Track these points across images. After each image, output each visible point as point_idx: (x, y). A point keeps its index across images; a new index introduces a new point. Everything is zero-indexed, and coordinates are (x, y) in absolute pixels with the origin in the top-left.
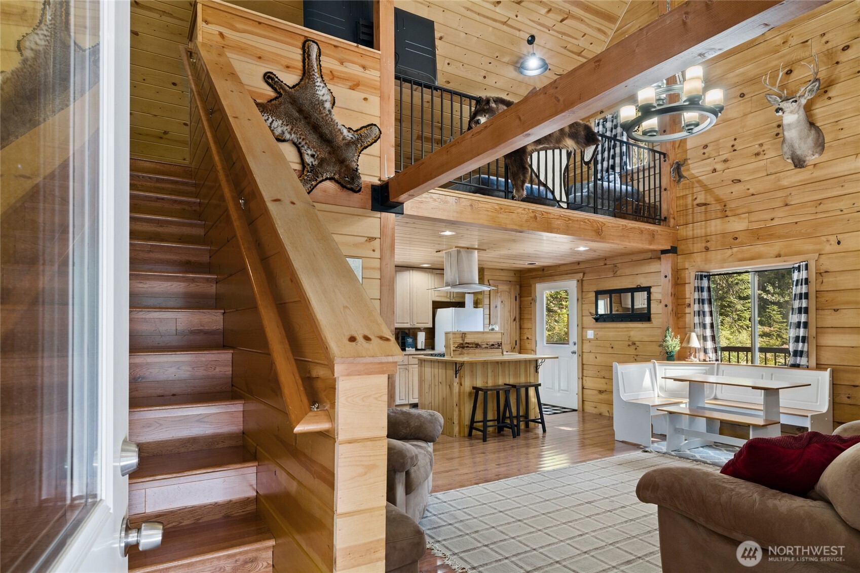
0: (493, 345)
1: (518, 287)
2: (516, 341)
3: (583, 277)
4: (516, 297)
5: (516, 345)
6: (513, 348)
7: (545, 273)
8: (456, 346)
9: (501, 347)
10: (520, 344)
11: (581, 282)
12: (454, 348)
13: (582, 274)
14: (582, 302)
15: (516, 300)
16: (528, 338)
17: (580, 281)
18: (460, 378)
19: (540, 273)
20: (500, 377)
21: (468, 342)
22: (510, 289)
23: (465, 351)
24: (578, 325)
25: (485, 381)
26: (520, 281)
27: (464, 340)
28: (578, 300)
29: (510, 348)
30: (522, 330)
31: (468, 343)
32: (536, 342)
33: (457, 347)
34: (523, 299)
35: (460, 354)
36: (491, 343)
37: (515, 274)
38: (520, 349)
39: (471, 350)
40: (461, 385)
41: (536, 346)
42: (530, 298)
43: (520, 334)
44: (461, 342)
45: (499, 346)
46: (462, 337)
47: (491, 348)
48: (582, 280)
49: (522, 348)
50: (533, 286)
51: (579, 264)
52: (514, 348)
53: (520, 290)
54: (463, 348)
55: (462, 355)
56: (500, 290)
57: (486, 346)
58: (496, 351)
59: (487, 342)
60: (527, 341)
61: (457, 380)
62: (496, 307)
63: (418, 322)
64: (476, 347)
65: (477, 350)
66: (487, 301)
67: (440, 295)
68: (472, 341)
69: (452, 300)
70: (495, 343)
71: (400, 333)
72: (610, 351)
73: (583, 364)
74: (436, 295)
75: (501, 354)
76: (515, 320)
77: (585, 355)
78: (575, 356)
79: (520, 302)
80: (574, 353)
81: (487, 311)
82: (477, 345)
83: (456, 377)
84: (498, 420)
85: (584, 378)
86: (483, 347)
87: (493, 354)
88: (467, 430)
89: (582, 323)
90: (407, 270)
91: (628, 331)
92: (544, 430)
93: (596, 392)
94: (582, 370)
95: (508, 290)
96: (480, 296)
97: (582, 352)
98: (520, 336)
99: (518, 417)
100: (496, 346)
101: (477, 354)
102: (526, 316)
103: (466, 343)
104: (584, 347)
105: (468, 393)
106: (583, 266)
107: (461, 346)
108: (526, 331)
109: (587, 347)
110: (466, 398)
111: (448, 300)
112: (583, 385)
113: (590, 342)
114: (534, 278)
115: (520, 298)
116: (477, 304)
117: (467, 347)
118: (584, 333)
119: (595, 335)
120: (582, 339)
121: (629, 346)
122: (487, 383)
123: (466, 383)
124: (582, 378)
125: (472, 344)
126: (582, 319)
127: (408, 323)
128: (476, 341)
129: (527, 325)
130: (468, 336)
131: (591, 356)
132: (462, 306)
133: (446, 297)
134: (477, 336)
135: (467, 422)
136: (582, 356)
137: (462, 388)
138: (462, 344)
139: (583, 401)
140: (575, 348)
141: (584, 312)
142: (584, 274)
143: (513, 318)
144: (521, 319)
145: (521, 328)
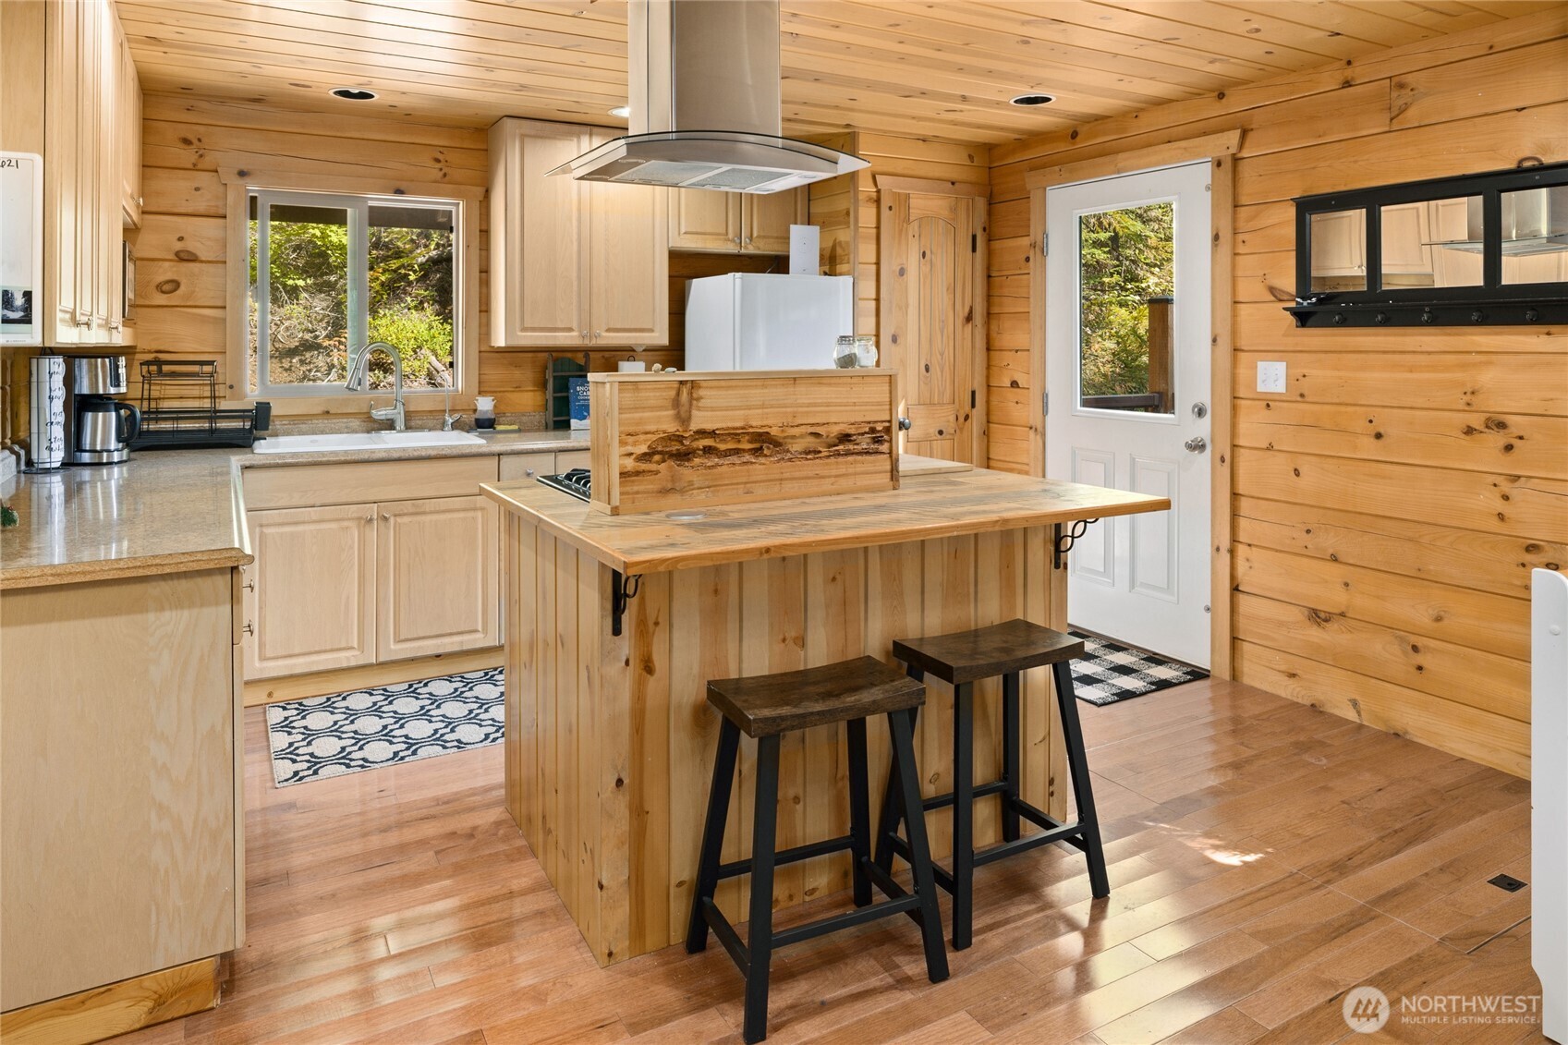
0: (845, 438)
1: (981, 203)
2: (973, 393)
3: (1241, 146)
4: (974, 238)
5: (973, 405)
6: (961, 419)
7: (1081, 144)
8: (643, 449)
9: (885, 447)
10: (988, 402)
11: (1230, 167)
12: (630, 464)
13: (1237, 133)
14: (1234, 245)
15: (974, 250)
16: (1014, 384)
17: (1227, 165)
18: (643, 631)
19: (1063, 147)
21: (709, 426)
22: (954, 210)
23: (687, 473)
24: (1214, 340)
25: (792, 634)
26: (990, 184)
27: (684, 420)
28: (1216, 237)
29: (952, 418)
30: (992, 353)
31: (712, 434)
32: (1045, 397)
33: (645, 457)
34: (996, 245)
35: (665, 492)
36: (835, 430)
37: (971, 157)
38: (988, 422)
39: (726, 468)
40: (648, 668)
41: (1045, 411)
42: (1025, 241)
43: (989, 367)
44: (672, 427)
45: (877, 441)
46: (676, 403)
47: (838, 454)
48: (1236, 160)
49: (993, 418)
50: (1035, 196)
51: (1221, 96)
52: (967, 418)
53: (990, 213)
54: (684, 456)
55: (673, 499)
56: (914, 213)
57: (810, 442)
58: (860, 468)
59: (813, 425)
60: (1012, 394)
61: (625, 645)
62: (902, 272)
63: (611, 326)
64: (757, 452)
65: (763, 467)
66: (866, 252)
67: (699, 230)
68: (733, 420)
69: (746, 248)
70: (857, 429)
71: (550, 366)
72: (1369, 448)
73: (1235, 495)
74: (683, 230)
75: (886, 478)
76: (969, 318)
77: (1245, 459)
78: (1204, 460)
79: (990, 254)
80: (1198, 446)
81: (868, 289)
82: (764, 443)
83: (617, 631)
84: (857, 839)
85: (1242, 551)
86: (797, 447)
87: (844, 483)
88: (680, 910)
89: (1234, 333)
90: (569, 135)
91: (1463, 367)
92: (1100, 890)
93: (1296, 615)
94: (1235, 515)
95: (945, 213)
96: (843, 235)
97: (1234, 446)
98: (988, 377)
99: (959, 800)
100: (865, 443)
101: (760, 490)
102: (1009, 306)
103: (702, 433)
104: (1244, 426)
105: (686, 714)
106: (1236, 103)
107: (675, 447)
108: (1007, 357)
109: (1253, 428)
110: (680, 740)
111: (730, 248)
112: (1233, 577)
113: (1268, 405)
114: (1038, 166)
115: (989, 240)
116: (831, 262)
117: (708, 451)
118: (1243, 372)
119: (1293, 380)
120: (1234, 396)
121: (1469, 431)
122: (801, 641)
123: (679, 658)
124: (1232, 552)
125: (734, 435)
126: (1234, 315)
127: (570, 330)
128: (757, 421)
129: (1011, 336)
130: (708, 396)
131: (1279, 464)
132: (779, 264)
133: (722, 237)
134: (757, 395)
135: (682, 863)
136: (1230, 459)
137: (653, 683)
138: (680, 439)
139: (1235, 640)
140: (1200, 430)
141: (1241, 286)
142: (1245, 133)
143: (963, 312)
144: (990, 316)
145: (989, 348)
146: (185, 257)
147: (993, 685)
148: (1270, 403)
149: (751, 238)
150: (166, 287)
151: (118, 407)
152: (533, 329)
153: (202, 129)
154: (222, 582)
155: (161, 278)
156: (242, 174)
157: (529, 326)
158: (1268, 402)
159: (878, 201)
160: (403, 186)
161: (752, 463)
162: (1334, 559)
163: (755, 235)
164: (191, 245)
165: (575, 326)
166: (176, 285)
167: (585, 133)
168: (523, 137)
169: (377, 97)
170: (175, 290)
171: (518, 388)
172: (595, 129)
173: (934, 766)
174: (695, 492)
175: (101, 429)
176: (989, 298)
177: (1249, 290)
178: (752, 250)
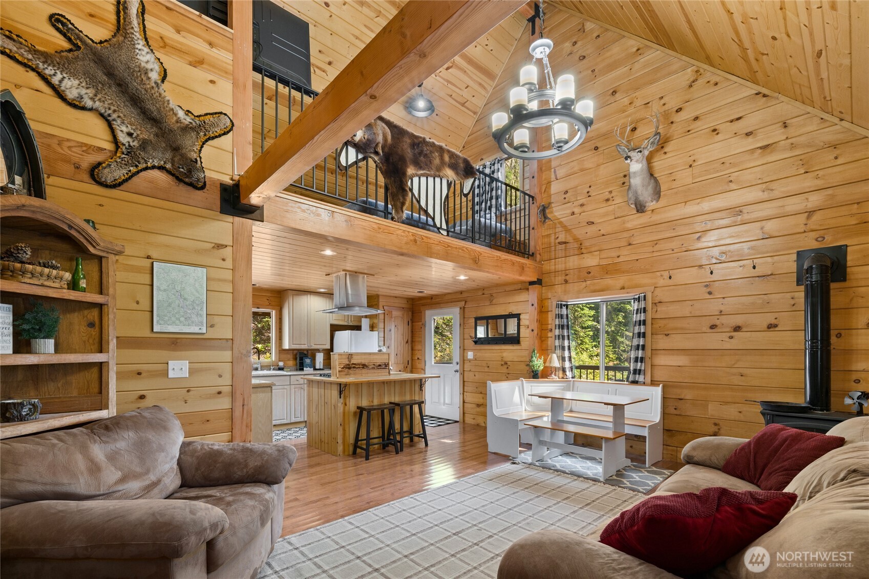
0: (380, 365)
1: (410, 313)
2: (408, 361)
3: (465, 305)
4: (408, 322)
5: (408, 364)
6: (405, 368)
7: (433, 301)
10: (412, 363)
11: (463, 309)
12: (340, 369)
13: (464, 302)
14: (464, 327)
15: (408, 325)
16: (418, 359)
17: (462, 308)
18: (345, 398)
19: (429, 301)
22: (403, 315)
23: (351, 371)
24: (460, 347)
25: (371, 400)
26: (412, 308)
27: (350, 361)
28: (460, 325)
29: (403, 367)
30: (413, 351)
31: (355, 364)
32: (425, 361)
33: (343, 368)
34: (414, 324)
35: (346, 375)
36: (378, 364)
37: (407, 302)
38: (412, 369)
39: (358, 371)
40: (346, 405)
41: (425, 365)
42: (421, 323)
43: (412, 354)
44: (348, 363)
45: (386, 366)
46: (348, 358)
47: (378, 368)
48: (464, 308)
49: (413, 367)
50: (423, 312)
51: (461, 293)
52: (407, 367)
53: (412, 316)
54: (350, 368)
55: (348, 376)
56: (393, 316)
57: (373, 366)
58: (383, 371)
59: (374, 363)
60: (417, 361)
61: (342, 400)
62: (390, 330)
63: (315, 343)
64: (363, 368)
65: (364, 371)
66: (381, 325)
67: (338, 319)
68: (359, 361)
70: (382, 363)
71: (298, 354)
72: (486, 370)
73: (464, 382)
75: (387, 374)
76: (407, 342)
77: (466, 373)
78: (458, 374)
79: (412, 326)
80: (456, 371)
81: (382, 335)
82: (364, 366)
83: (340, 398)
84: (383, 437)
85: (465, 393)
86: (370, 367)
87: (380, 374)
88: (351, 449)
89: (464, 346)
90: (304, 294)
91: (501, 352)
92: (427, 445)
93: (474, 406)
94: (464, 386)
95: (401, 315)
96: (376, 321)
97: (464, 371)
98: (412, 357)
99: (401, 433)
100: (383, 367)
101: (364, 375)
102: (417, 339)
103: (353, 364)
104: (465, 366)
105: (352, 414)
106: (464, 295)
107: (348, 366)
108: (417, 352)
109: (467, 367)
110: (351, 418)
112: (463, 399)
113: (470, 361)
114: (424, 305)
115: (412, 322)
116: (372, 328)
117: (354, 367)
118: (466, 354)
119: (474, 356)
120: (463, 359)
121: (502, 365)
122: (373, 402)
123: (351, 403)
124: (463, 394)
125: (359, 364)
126: (464, 342)
127: (305, 344)
128: (363, 362)
129: (418, 347)
130: (354, 357)
131: (471, 374)
132: (359, 328)
133: (346, 322)
134: (363, 357)
135: (352, 440)
136: (463, 374)
137: (347, 408)
138: (349, 365)
139: (464, 413)
140: (458, 367)
141: (465, 336)
142: (466, 302)
143: (405, 341)
144: (412, 341)
145: (412, 349)
147: (408, 408)
149: (354, 322)
154: (270, 389)
157: (295, 343)
159: (384, 313)
160: (259, 306)
161: (362, 370)
162: (481, 393)
163: (352, 320)
167: (309, 294)
168: (293, 295)
171: (289, 360)
172: (312, 293)
173: (397, 426)
174: (352, 375)
176: (412, 337)
177: (467, 336)
178: (351, 324)
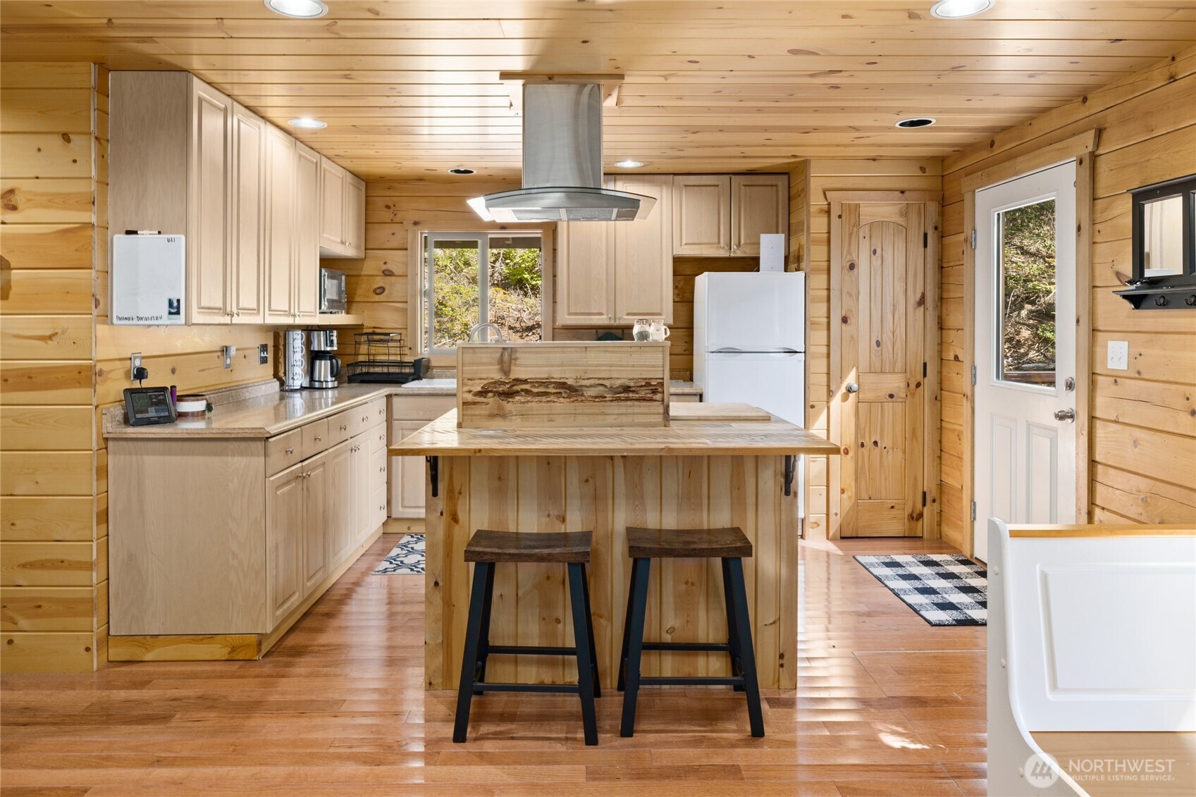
0: (627, 389)
1: (933, 208)
2: (925, 365)
3: (1098, 143)
4: (925, 235)
5: (925, 375)
6: (913, 386)
7: (997, 151)
8: (479, 389)
9: (658, 396)
10: (940, 372)
11: (1091, 164)
12: (470, 397)
13: (1091, 135)
14: (1092, 236)
15: (925, 245)
16: (956, 358)
17: (1087, 163)
18: (452, 496)
19: (985, 155)
20: (621, 502)
21: (523, 377)
22: (905, 213)
23: (510, 406)
24: (1078, 321)
25: (554, 513)
26: (943, 190)
27: (506, 372)
28: (1079, 228)
29: (903, 385)
30: (944, 331)
31: (525, 381)
32: (974, 368)
33: (481, 394)
34: (947, 240)
35: (492, 416)
36: (618, 383)
37: (923, 169)
38: (941, 390)
39: (535, 405)
40: (455, 519)
42: (961, 237)
43: (941, 344)
44: (497, 376)
45: (654, 392)
46: (501, 361)
47: (619, 399)
48: (1094, 157)
49: (944, 386)
50: (967, 197)
51: (1085, 100)
52: (918, 385)
53: (942, 214)
54: (507, 395)
55: (498, 422)
56: (865, 220)
57: (599, 390)
58: (637, 410)
59: (599, 379)
60: (955, 367)
61: (441, 503)
62: (853, 266)
63: (630, 311)
64: (558, 395)
65: (561, 406)
66: (818, 252)
67: (696, 242)
68: (541, 373)
69: (734, 252)
70: (635, 383)
72: (1185, 425)
73: (1093, 462)
74: (684, 242)
75: (659, 419)
76: (922, 302)
77: (1101, 429)
78: (1071, 429)
79: (937, 249)
81: (819, 281)
82: (562, 389)
83: (435, 494)
85: (1098, 513)
86: (589, 393)
87: (624, 420)
89: (1093, 314)
94: (1091, 481)
95: (897, 217)
97: (1091, 418)
98: (938, 353)
100: (642, 393)
101: (560, 420)
102: (956, 292)
103: (519, 381)
104: (1100, 400)
106: (1093, 104)
107: (501, 388)
108: (953, 335)
111: (722, 253)
113: (1116, 381)
114: (969, 173)
115: (938, 237)
116: (792, 261)
117: (524, 392)
118: (1099, 350)
119: (1133, 358)
120: (1092, 371)
122: (563, 520)
123: (469, 520)
124: (1090, 513)
125: (543, 383)
126: (1093, 298)
127: (601, 314)
128: (557, 375)
129: (954, 319)
130: (523, 358)
131: (1122, 436)
132: (751, 264)
133: (715, 246)
134: (555, 358)
136: (1089, 432)
137: (458, 530)
138: (504, 383)
140: (1069, 401)
141: (1099, 270)
142: (1100, 132)
143: (914, 297)
144: (941, 300)
145: (941, 327)
146: (388, 273)
148: (1118, 379)
149: (739, 245)
150: (378, 291)
151: (331, 359)
152: (576, 314)
153: (395, 199)
154: (260, 445)
155: (376, 286)
156: (416, 223)
157: (573, 312)
158: (1116, 378)
159: (828, 212)
161: (554, 402)
163: (742, 242)
164: (390, 266)
165: (604, 312)
166: (383, 289)
167: (611, 180)
169: (475, 172)
170: (382, 293)
172: (618, 177)
173: (671, 622)
174: (514, 418)
175: (323, 367)
176: (941, 285)
177: (1104, 275)
178: (739, 254)
